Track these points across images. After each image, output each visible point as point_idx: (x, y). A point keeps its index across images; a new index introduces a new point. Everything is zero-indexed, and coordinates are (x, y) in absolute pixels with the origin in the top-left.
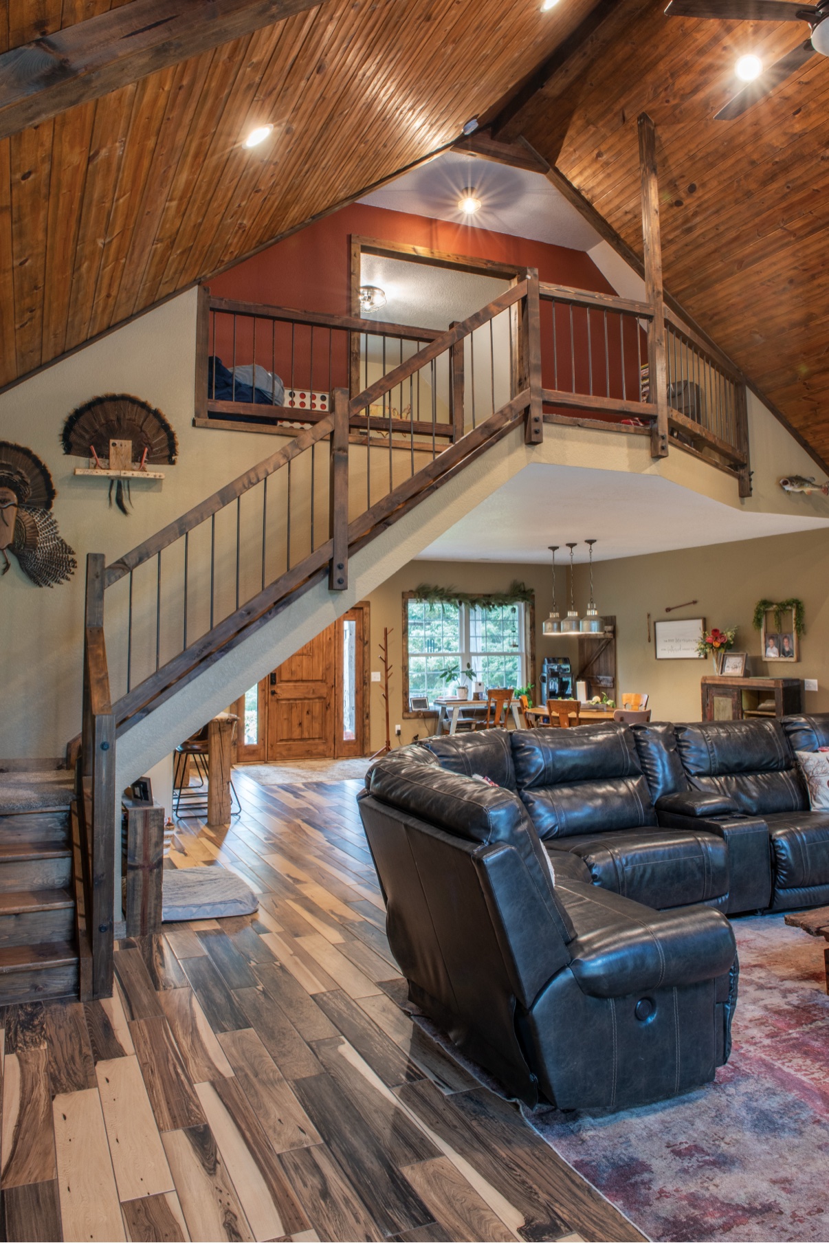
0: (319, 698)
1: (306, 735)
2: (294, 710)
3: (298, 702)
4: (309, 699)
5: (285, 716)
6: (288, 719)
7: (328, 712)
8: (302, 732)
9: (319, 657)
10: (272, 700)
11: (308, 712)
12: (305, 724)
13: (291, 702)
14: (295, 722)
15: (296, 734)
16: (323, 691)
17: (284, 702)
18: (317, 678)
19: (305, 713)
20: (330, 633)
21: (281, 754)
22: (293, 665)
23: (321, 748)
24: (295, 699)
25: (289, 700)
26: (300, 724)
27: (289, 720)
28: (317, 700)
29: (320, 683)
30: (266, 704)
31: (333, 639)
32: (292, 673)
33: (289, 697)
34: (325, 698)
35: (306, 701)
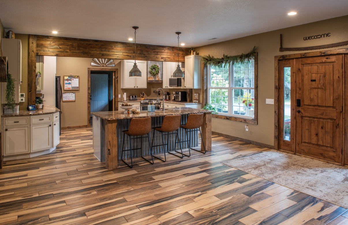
0: (331, 119)
1: (321, 143)
2: (312, 124)
3: (315, 119)
4: (324, 119)
5: (307, 128)
6: (308, 129)
7: (338, 130)
8: (318, 140)
9: (330, 90)
10: (298, 116)
11: (322, 128)
12: (320, 135)
13: (311, 119)
14: (313, 133)
15: (314, 140)
16: (333, 114)
17: (306, 118)
18: (329, 105)
19: (320, 127)
20: (339, 73)
21: (304, 151)
22: (312, 95)
23: (331, 154)
24: (314, 118)
25: (310, 117)
26: (317, 135)
27: (310, 131)
28: (329, 121)
29: (331, 109)
30: (295, 118)
31: (341, 77)
32: (311, 100)
33: (309, 115)
34: (335, 120)
35: (321, 120)
